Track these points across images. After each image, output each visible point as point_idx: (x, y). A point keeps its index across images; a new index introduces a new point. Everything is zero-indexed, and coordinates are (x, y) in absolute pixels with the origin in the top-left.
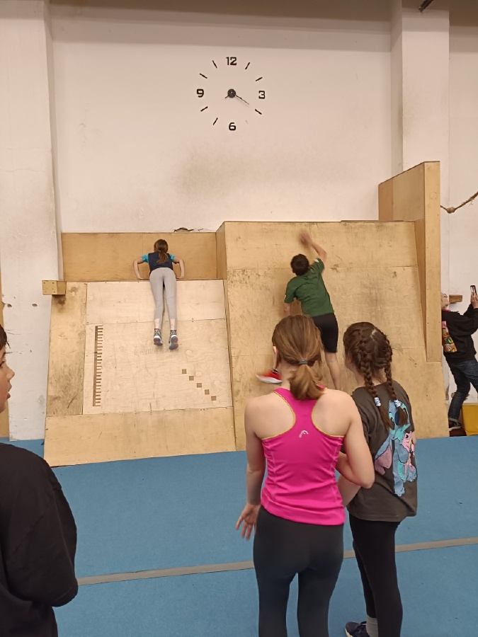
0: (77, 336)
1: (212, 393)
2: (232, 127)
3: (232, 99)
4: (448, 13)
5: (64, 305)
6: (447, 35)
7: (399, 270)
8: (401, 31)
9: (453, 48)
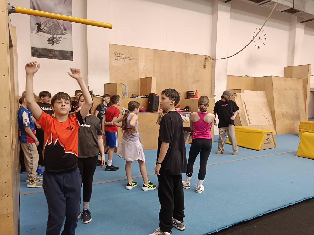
0: (241, 105)
1: (269, 121)
2: (259, 48)
3: (260, 40)
4: (304, 25)
5: (237, 96)
6: (303, 30)
7: (301, 91)
8: (296, 27)
9: (305, 33)
